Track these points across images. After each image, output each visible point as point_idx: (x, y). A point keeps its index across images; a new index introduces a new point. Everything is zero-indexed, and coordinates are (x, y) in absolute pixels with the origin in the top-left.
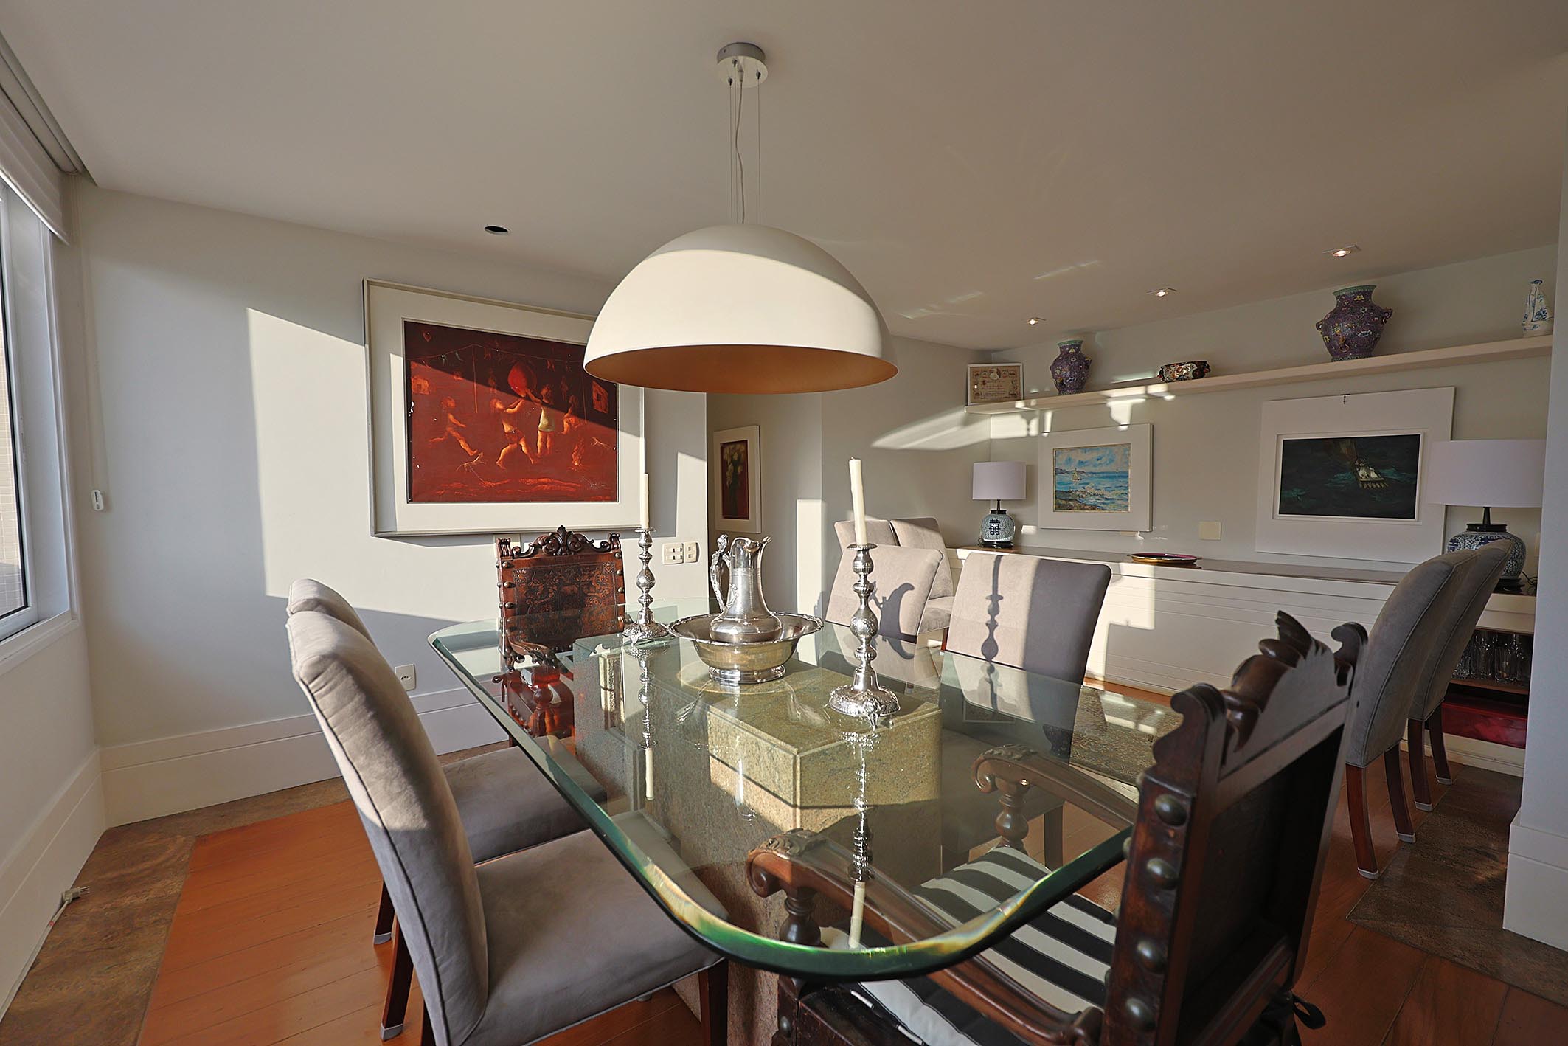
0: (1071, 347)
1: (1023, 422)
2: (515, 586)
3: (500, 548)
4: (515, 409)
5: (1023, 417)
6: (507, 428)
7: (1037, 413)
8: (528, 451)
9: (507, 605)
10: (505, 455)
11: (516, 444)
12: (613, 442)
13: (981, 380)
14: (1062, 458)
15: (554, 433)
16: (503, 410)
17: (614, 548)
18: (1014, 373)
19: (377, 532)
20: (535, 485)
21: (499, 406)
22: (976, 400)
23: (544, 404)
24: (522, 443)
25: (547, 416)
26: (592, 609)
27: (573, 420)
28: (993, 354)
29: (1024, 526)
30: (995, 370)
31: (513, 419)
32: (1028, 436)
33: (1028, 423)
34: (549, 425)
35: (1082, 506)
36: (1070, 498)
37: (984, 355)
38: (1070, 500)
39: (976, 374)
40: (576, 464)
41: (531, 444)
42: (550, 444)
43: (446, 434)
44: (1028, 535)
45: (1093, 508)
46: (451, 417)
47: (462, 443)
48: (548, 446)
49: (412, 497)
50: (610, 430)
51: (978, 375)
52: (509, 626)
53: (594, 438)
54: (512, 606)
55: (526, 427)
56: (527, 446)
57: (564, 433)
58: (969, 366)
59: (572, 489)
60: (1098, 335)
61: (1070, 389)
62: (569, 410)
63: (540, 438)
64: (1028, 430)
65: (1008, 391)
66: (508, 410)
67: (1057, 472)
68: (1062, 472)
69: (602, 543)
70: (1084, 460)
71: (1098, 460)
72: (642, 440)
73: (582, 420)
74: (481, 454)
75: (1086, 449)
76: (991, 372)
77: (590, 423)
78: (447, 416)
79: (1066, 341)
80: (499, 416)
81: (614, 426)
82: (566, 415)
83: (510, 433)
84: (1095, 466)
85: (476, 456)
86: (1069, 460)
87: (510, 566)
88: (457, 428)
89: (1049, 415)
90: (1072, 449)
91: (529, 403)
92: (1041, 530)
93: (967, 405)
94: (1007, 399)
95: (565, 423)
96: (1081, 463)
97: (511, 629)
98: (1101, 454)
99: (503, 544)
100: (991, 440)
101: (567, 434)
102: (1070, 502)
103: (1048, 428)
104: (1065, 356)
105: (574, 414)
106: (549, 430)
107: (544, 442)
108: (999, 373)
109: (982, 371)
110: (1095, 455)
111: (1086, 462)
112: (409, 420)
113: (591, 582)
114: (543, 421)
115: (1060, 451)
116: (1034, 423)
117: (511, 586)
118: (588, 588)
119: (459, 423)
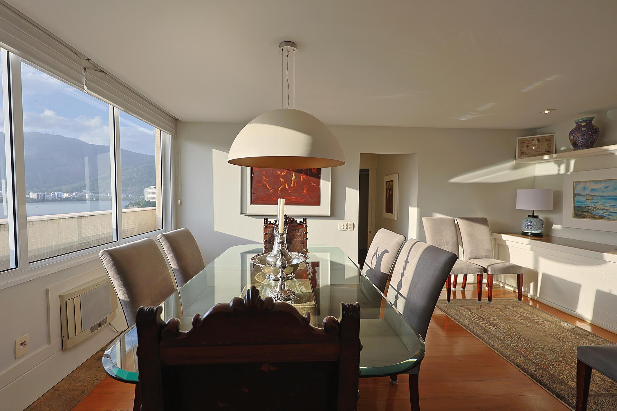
0: (583, 122)
1: (556, 167)
2: (268, 234)
3: (264, 221)
4: (284, 174)
5: (556, 163)
6: (281, 180)
7: (565, 160)
8: (288, 188)
9: (264, 240)
10: (281, 189)
11: (284, 186)
12: (319, 184)
13: (525, 145)
14: (579, 188)
15: (297, 182)
16: (280, 174)
17: (304, 223)
18: (549, 140)
19: (241, 213)
20: (290, 199)
21: (279, 173)
22: (521, 156)
23: (294, 171)
24: (286, 185)
25: (295, 175)
26: (294, 245)
27: (304, 176)
28: (538, 130)
29: (554, 225)
30: (536, 139)
31: (283, 177)
32: (559, 174)
33: (559, 166)
34: (295, 179)
35: (593, 216)
36: (585, 211)
37: (532, 131)
38: (585, 212)
39: (522, 142)
40: (305, 192)
41: (289, 185)
42: (296, 185)
43: (262, 183)
44: (556, 230)
45: (601, 217)
46: (264, 177)
47: (267, 185)
48: (295, 186)
49: (252, 203)
50: (318, 179)
51: (524, 142)
52: (265, 247)
53: (312, 182)
54: (266, 241)
55: (287, 179)
56: (288, 186)
57: (301, 181)
58: (518, 138)
59: (304, 201)
60: (609, 112)
61: (581, 146)
62: (303, 173)
63: (292, 183)
64: (559, 170)
65: (544, 150)
66: (282, 174)
67: (575, 195)
68: (579, 195)
69: (300, 221)
70: (595, 188)
71: (606, 188)
72: (330, 183)
73: (307, 176)
74: (273, 189)
75: (597, 182)
76: (533, 140)
77: (310, 177)
78: (263, 177)
79: (580, 118)
80: (279, 176)
81: (319, 178)
82: (302, 175)
83: (283, 182)
84: (603, 192)
85: (271, 189)
86: (585, 188)
87: (266, 227)
88: (266, 181)
89: (572, 162)
90: (586, 182)
91: (289, 171)
92: (565, 228)
93: (515, 159)
94: (544, 154)
95: (301, 177)
96: (593, 190)
97: (266, 249)
98: (608, 185)
99: (266, 220)
100: (535, 177)
101: (302, 181)
102: (584, 213)
103: (572, 170)
104: (579, 127)
105: (304, 174)
106: (295, 180)
107: (294, 184)
108: (538, 140)
109: (526, 140)
110: (603, 185)
111: (596, 189)
112: (252, 179)
113: (294, 235)
114: (294, 177)
115: (578, 183)
116: (563, 167)
117: (266, 234)
118: (293, 237)
119: (266, 179)
